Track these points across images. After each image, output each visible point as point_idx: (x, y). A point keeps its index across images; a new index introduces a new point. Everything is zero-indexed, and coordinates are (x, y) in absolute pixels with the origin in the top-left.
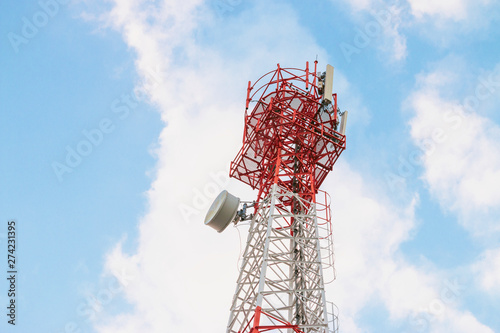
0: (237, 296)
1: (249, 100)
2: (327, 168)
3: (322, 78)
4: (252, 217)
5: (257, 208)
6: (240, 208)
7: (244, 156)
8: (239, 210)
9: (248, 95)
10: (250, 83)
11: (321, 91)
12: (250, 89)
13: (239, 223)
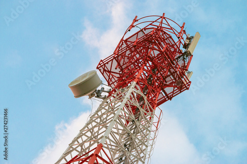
0: (76, 139)
1: (132, 26)
2: (168, 97)
3: (190, 39)
4: (105, 98)
5: (110, 95)
6: (99, 88)
7: (114, 58)
8: (98, 89)
9: (133, 23)
10: (136, 17)
11: (186, 46)
12: (135, 20)
13: (94, 97)
